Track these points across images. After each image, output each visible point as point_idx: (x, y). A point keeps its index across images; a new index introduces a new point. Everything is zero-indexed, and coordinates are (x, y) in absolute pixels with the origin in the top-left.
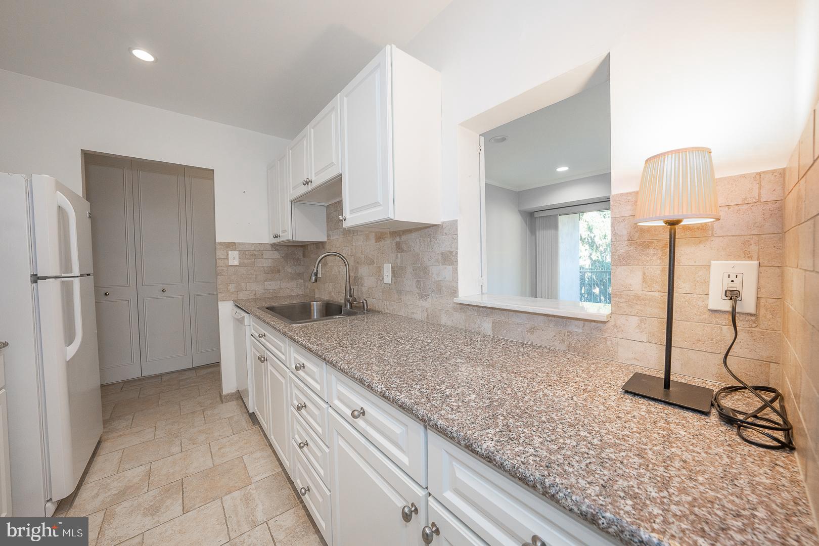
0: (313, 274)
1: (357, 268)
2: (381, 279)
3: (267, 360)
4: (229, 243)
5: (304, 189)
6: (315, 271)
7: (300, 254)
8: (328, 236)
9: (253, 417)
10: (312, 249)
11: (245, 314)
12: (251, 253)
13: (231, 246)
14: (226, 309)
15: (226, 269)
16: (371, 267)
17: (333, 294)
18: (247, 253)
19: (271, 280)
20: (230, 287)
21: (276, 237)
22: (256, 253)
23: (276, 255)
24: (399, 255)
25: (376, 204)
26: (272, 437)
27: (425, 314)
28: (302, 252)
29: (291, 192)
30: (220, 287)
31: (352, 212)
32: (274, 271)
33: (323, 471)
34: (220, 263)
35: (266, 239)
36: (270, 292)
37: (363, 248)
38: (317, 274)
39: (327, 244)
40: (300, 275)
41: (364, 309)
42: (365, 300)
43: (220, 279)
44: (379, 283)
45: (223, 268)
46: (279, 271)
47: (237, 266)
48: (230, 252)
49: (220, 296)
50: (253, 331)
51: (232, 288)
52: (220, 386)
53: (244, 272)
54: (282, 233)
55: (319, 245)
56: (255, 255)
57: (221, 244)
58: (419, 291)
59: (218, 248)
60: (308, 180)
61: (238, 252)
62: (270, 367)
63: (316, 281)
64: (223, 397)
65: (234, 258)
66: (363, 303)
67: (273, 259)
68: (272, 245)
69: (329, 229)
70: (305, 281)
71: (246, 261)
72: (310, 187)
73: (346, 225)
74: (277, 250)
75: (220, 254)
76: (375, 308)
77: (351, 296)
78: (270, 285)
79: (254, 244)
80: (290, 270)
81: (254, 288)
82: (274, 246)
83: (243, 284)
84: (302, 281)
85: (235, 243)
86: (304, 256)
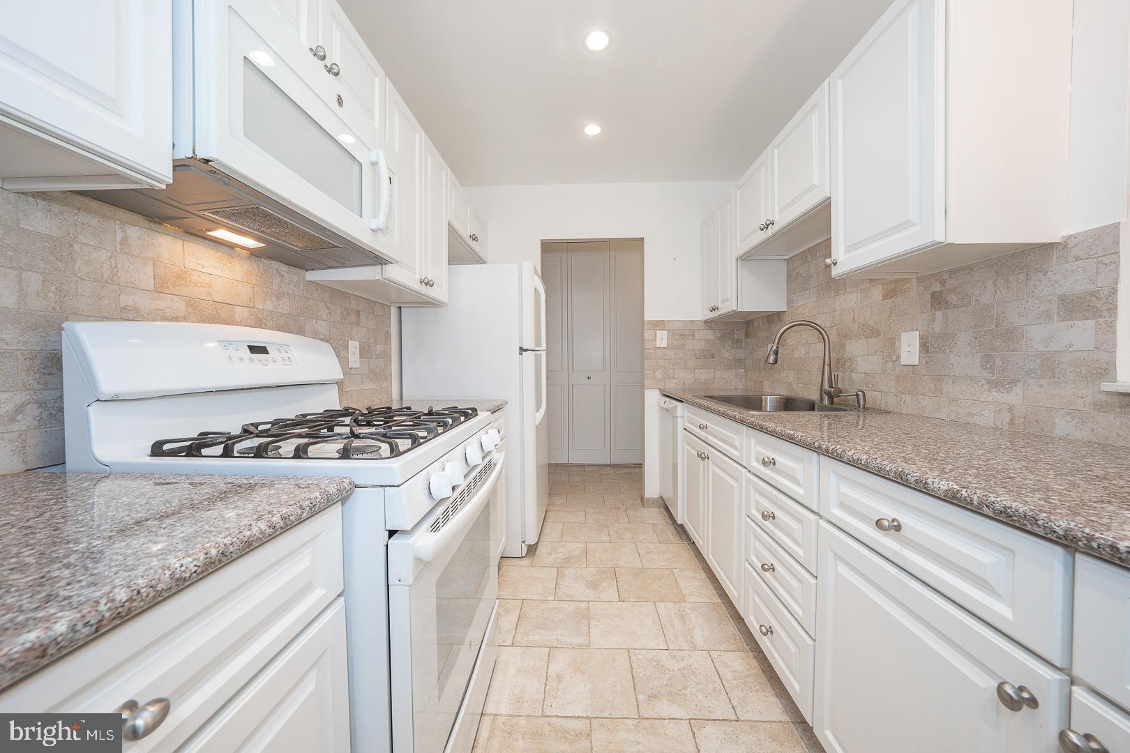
0: (772, 352)
1: (842, 346)
2: (894, 358)
3: (708, 458)
4: (658, 321)
5: (761, 236)
6: (774, 348)
7: (741, 334)
8: (790, 302)
9: (681, 531)
10: (761, 325)
11: (678, 403)
12: (681, 333)
13: (659, 325)
14: (652, 398)
15: (653, 351)
16: (872, 341)
17: (794, 386)
18: (676, 332)
19: (703, 367)
20: (657, 373)
21: (713, 309)
22: (686, 332)
23: (710, 335)
24: (939, 314)
25: (907, 224)
26: (711, 556)
27: (1006, 417)
28: (744, 331)
29: (739, 246)
30: (647, 372)
31: (849, 249)
32: (707, 356)
33: (801, 611)
34: (647, 345)
35: (700, 313)
36: (701, 382)
37: (856, 312)
38: (777, 352)
39: (787, 313)
40: (739, 363)
41: (859, 405)
42: (861, 391)
43: (647, 362)
44: (890, 364)
45: (650, 351)
46: (713, 356)
47: (665, 348)
48: (658, 332)
49: (647, 383)
50: (687, 424)
51: (659, 374)
52: (642, 489)
53: (673, 356)
54: (722, 304)
55: (773, 318)
56: (685, 335)
57: (650, 322)
58: (990, 375)
59: (646, 327)
60: (768, 222)
61: (666, 332)
62: (712, 467)
63: (776, 361)
64: (645, 501)
65: (662, 339)
66: (857, 395)
67: (706, 340)
68: (706, 322)
69: (791, 291)
70: (747, 371)
71: (675, 343)
72: (770, 232)
73: (835, 272)
74: (712, 329)
75: (648, 334)
76: (880, 405)
77: (831, 386)
78: (701, 373)
79: (684, 321)
80: (727, 355)
81: (682, 378)
82: (708, 323)
83: (670, 370)
84: (743, 371)
85: (663, 321)
86: (747, 336)
